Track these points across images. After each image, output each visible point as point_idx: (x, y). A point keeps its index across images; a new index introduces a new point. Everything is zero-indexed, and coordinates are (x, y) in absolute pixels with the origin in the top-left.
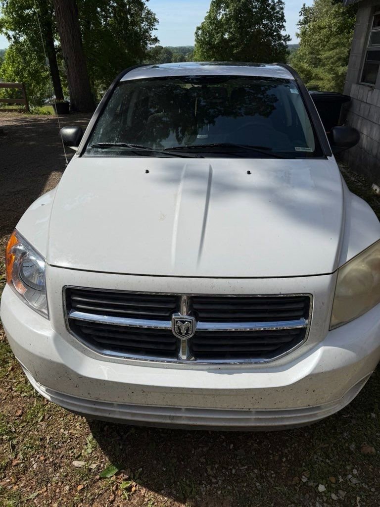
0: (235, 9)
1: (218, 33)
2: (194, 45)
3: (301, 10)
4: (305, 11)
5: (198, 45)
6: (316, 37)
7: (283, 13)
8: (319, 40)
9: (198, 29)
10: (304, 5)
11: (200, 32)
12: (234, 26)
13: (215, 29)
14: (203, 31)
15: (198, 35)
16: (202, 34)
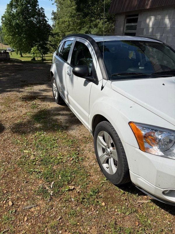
0: (21, 9)
1: (14, 20)
2: (1, 25)
3: (52, 13)
4: (54, 13)
5: (4, 25)
6: (63, 25)
7: (44, 14)
8: (65, 27)
9: (3, 17)
10: (53, 11)
11: (4, 19)
12: (22, 17)
13: (12, 18)
14: (6, 18)
15: (3, 20)
16: (5, 20)
